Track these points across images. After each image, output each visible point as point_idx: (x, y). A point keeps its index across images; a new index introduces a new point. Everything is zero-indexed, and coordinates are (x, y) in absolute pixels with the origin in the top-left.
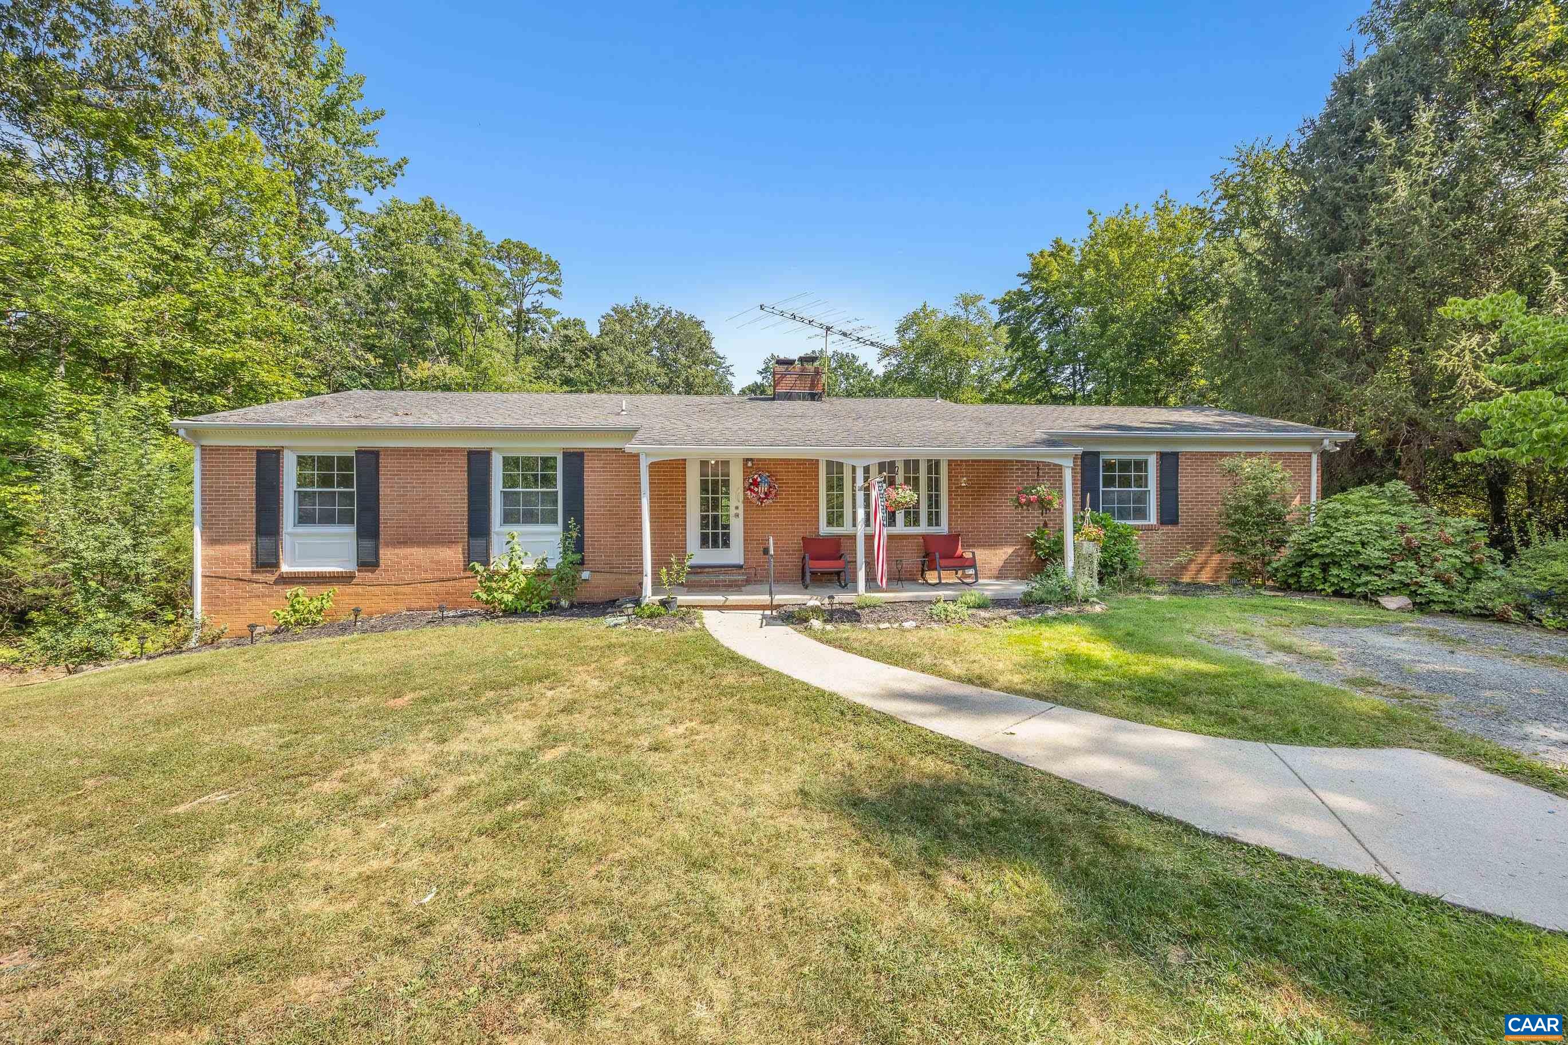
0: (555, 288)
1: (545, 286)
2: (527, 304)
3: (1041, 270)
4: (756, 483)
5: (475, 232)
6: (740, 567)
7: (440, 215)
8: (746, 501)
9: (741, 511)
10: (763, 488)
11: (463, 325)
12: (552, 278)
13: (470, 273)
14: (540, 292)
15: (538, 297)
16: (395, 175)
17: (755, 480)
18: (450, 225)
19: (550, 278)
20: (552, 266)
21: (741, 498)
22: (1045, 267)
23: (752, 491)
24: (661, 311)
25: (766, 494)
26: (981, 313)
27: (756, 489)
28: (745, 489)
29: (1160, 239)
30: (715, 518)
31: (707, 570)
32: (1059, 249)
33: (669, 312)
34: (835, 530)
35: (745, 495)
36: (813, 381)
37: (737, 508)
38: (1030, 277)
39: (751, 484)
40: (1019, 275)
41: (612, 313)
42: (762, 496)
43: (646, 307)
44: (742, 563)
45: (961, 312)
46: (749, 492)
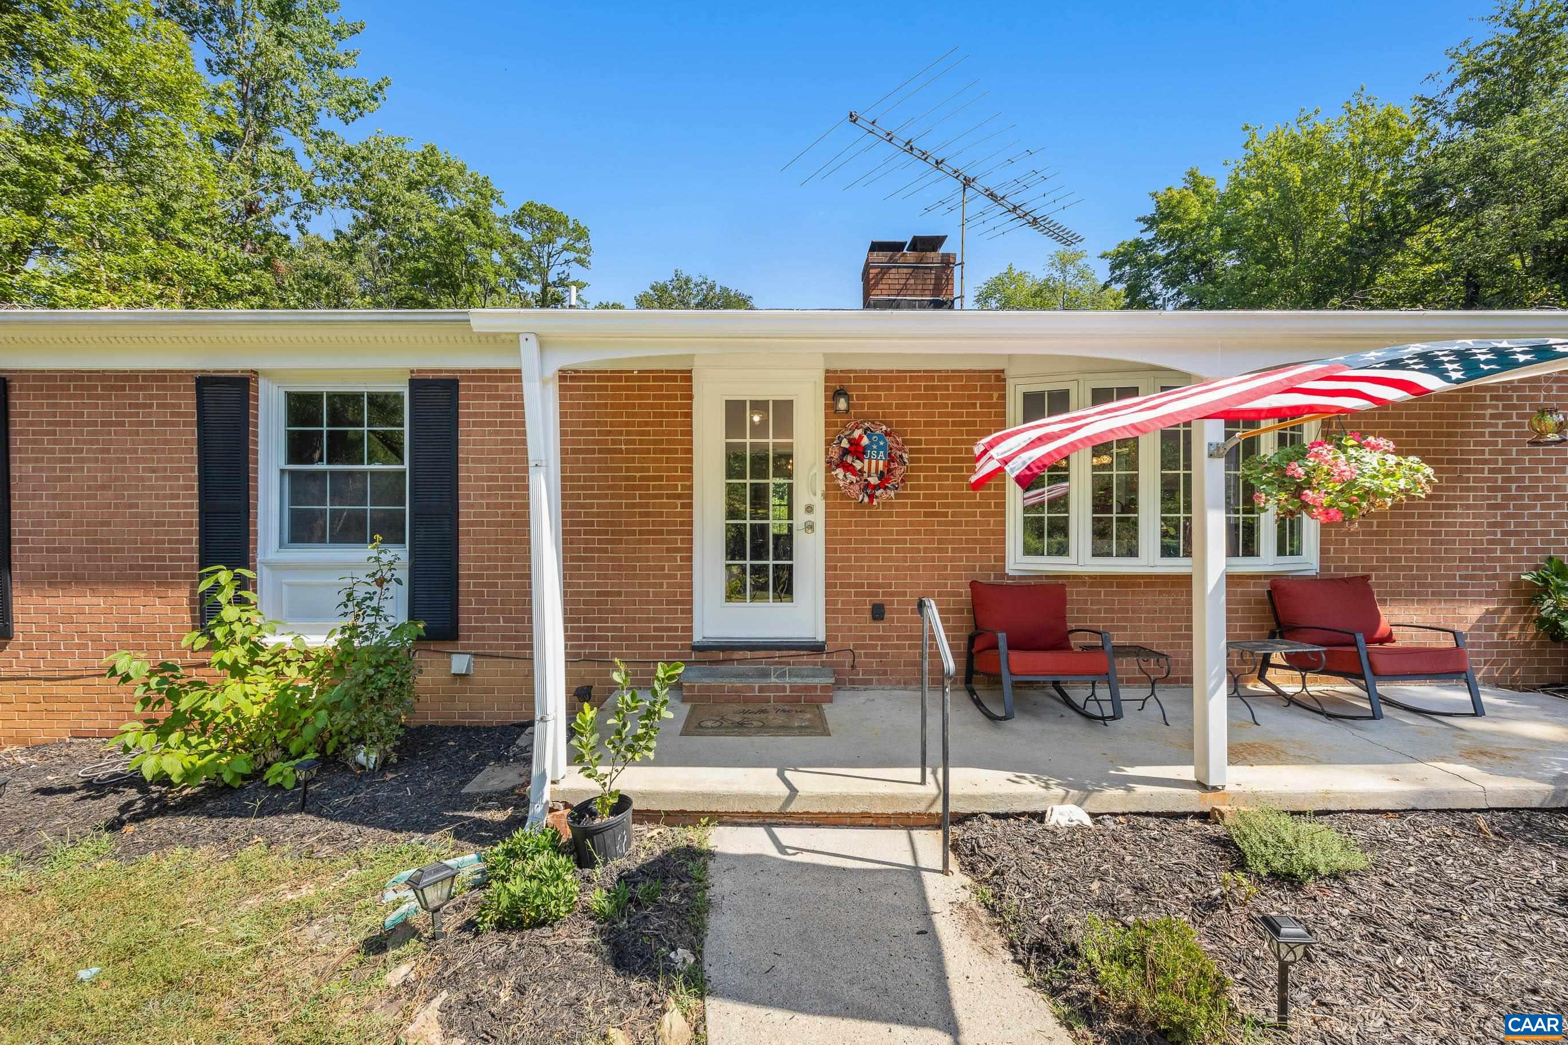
0: (583, 256)
1: (571, 255)
2: (552, 277)
3: (1174, 207)
4: (857, 450)
5: (481, 178)
6: (817, 648)
7: (443, 162)
8: (831, 488)
9: (819, 518)
10: (873, 464)
11: (471, 294)
12: (580, 245)
13: (472, 225)
14: (567, 262)
15: (565, 267)
16: (376, 99)
17: (855, 443)
18: (454, 172)
19: (577, 245)
20: (580, 234)
21: (820, 486)
22: (1179, 202)
23: (848, 468)
24: (704, 286)
25: (881, 476)
26: (1082, 275)
27: (858, 465)
28: (830, 465)
29: (1364, 143)
30: (760, 532)
31: (738, 655)
32: (1195, 183)
33: (712, 288)
34: (1048, 565)
35: (830, 479)
36: (938, 278)
37: (809, 509)
38: (1151, 222)
39: (846, 452)
40: (1139, 220)
41: (651, 292)
42: (874, 480)
43: (687, 281)
44: (821, 637)
45: (1057, 275)
46: (840, 472)
